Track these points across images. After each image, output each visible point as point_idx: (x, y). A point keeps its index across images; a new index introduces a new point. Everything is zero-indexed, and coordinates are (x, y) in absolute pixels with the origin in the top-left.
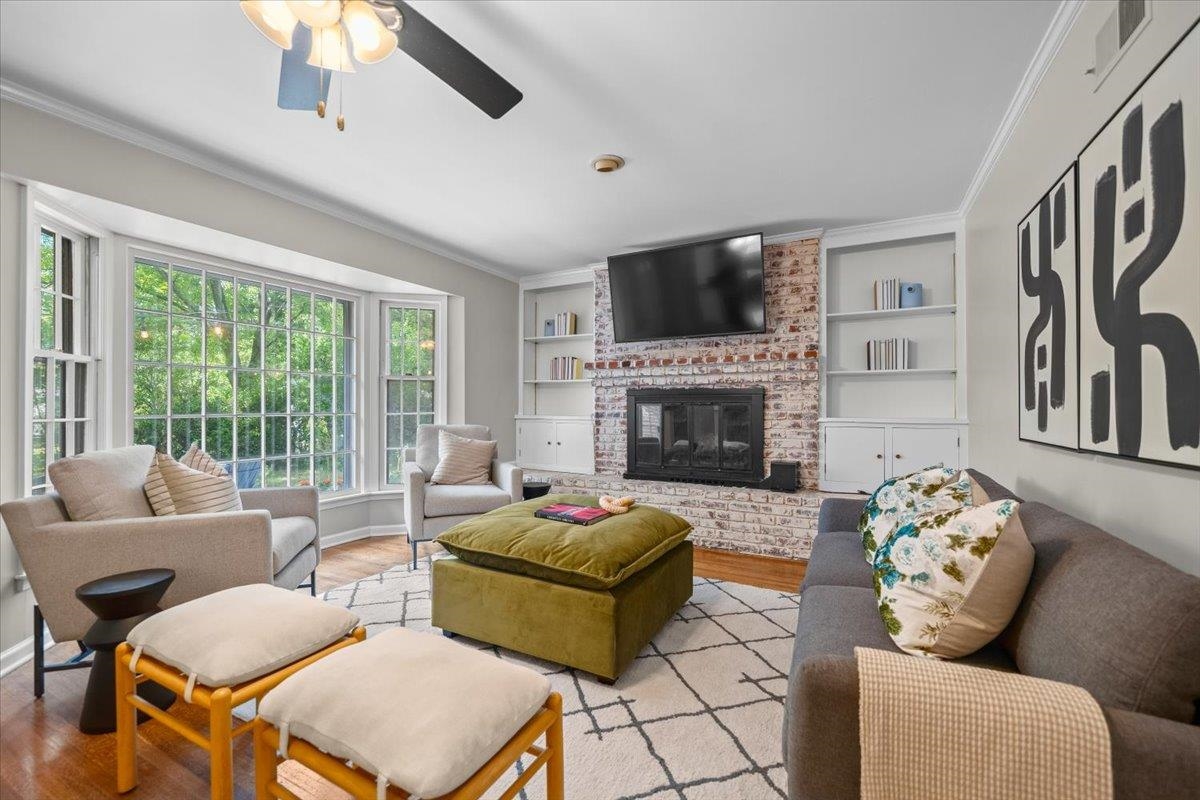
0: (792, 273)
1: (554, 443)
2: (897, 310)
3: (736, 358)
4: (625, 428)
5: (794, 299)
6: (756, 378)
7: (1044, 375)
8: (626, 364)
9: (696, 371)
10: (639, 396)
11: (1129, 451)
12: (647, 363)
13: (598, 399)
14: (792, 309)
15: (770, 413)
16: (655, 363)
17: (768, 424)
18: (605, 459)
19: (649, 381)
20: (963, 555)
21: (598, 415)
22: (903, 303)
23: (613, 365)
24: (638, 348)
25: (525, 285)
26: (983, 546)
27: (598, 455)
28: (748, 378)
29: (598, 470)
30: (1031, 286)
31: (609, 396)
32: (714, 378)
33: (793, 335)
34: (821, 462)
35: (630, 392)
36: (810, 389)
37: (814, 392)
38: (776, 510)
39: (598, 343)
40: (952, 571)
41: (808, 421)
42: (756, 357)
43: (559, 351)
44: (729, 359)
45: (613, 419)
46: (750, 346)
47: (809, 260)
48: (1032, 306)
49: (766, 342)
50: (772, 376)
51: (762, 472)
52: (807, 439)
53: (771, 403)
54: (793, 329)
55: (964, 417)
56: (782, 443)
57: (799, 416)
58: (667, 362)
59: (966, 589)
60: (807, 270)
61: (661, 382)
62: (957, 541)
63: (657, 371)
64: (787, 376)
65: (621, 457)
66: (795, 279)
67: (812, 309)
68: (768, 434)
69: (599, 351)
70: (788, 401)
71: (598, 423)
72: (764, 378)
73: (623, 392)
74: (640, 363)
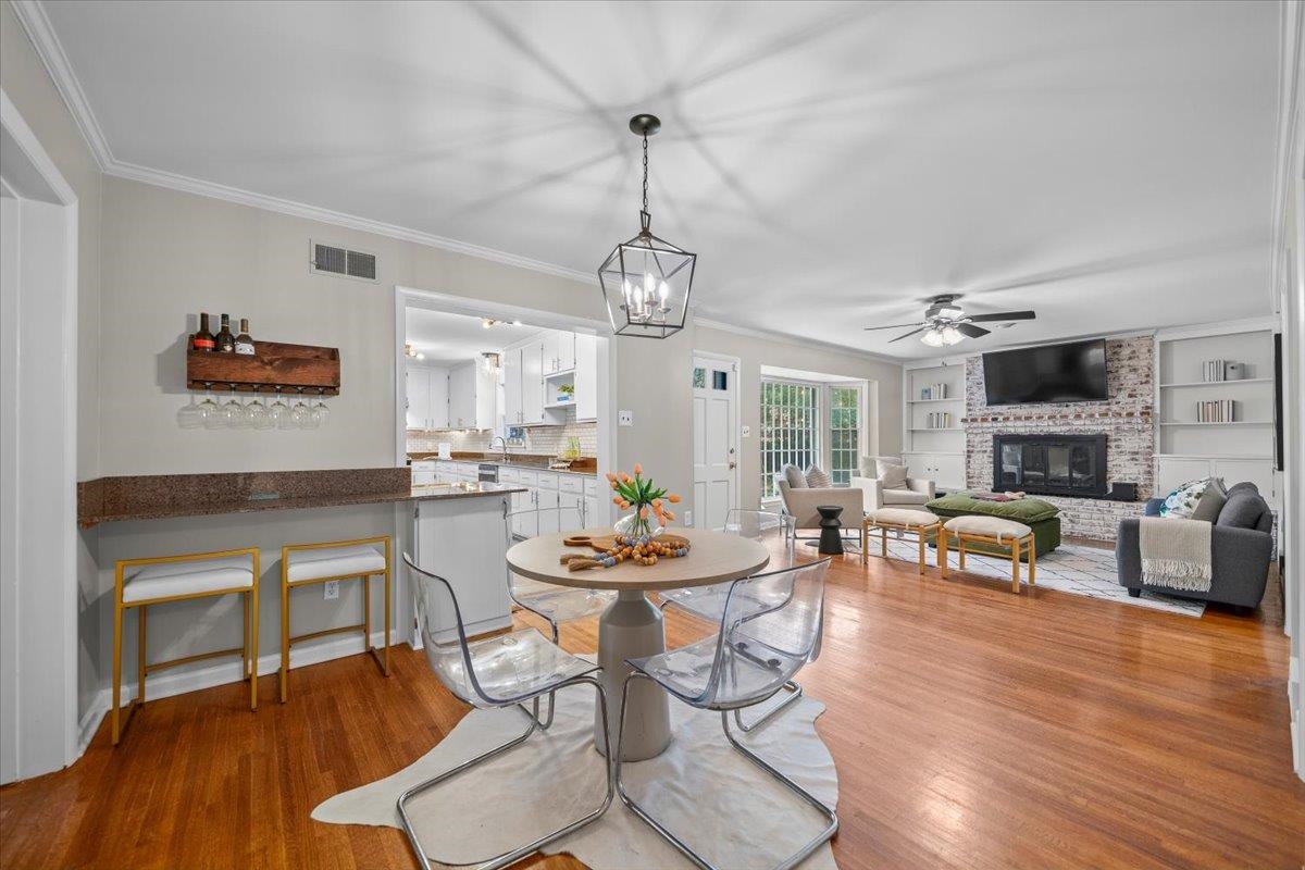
0: (1130, 358)
1: (933, 470)
2: (1222, 382)
3: (1084, 416)
4: (991, 460)
5: (1131, 376)
6: (1100, 428)
8: (995, 419)
9: (1051, 423)
10: (1001, 440)
12: (1012, 418)
13: (969, 441)
14: (1130, 383)
15: (1112, 451)
16: (1018, 418)
17: (1110, 458)
18: (975, 480)
19: (1013, 430)
20: (1192, 499)
21: (968, 451)
22: (1228, 376)
23: (984, 420)
24: (1003, 409)
25: (908, 367)
26: (1199, 496)
27: (969, 477)
28: (1091, 427)
29: (968, 487)
31: (977, 439)
32: (1065, 428)
33: (1131, 400)
34: (1155, 483)
35: (996, 437)
36: (1144, 435)
37: (1150, 438)
38: (1116, 512)
39: (968, 404)
40: (1188, 505)
41: (1144, 457)
42: (1100, 415)
43: (935, 409)
44: (1078, 416)
45: (981, 455)
46: (1096, 407)
47: (1144, 350)
49: (1109, 404)
50: (1113, 427)
51: (1106, 489)
52: (1143, 468)
53: (1113, 444)
54: (1130, 396)
56: (1121, 469)
57: (1137, 453)
58: (1027, 418)
59: (1193, 510)
60: (1142, 357)
61: (1021, 431)
62: (1189, 495)
63: (1019, 423)
64: (1126, 427)
65: (988, 478)
66: (1131, 363)
67: (1147, 382)
68: (1109, 465)
69: (970, 410)
71: (969, 457)
72: (1107, 428)
73: (990, 437)
74: (1006, 419)
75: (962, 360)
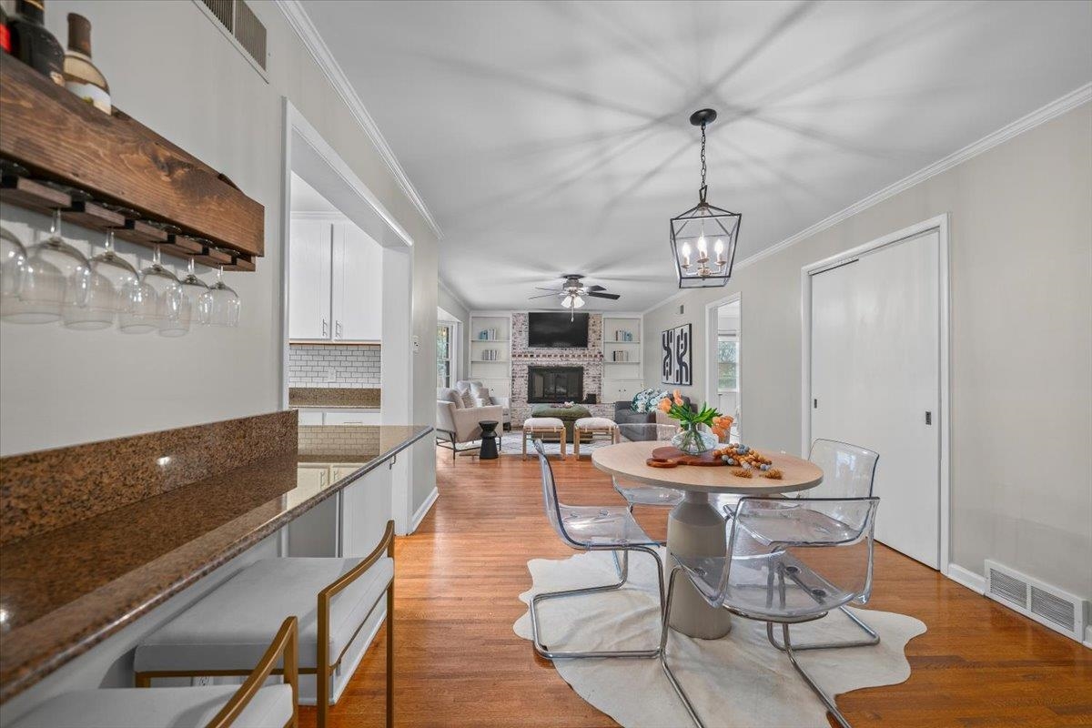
0: (593, 325)
2: (623, 341)
4: (527, 382)
5: (593, 335)
6: (581, 363)
7: (667, 369)
8: (532, 356)
9: (560, 360)
10: (533, 370)
11: (681, 383)
12: (541, 356)
13: (513, 370)
14: (593, 339)
15: (585, 376)
16: (544, 356)
17: (584, 380)
18: (517, 395)
19: (539, 363)
21: (513, 377)
22: (625, 339)
23: (519, 356)
24: (533, 349)
25: (472, 314)
27: (513, 394)
28: (578, 363)
29: (513, 401)
30: (665, 348)
31: (518, 369)
32: (566, 363)
33: (594, 348)
34: (602, 393)
35: (529, 367)
37: (600, 369)
39: (513, 345)
41: (597, 379)
42: (582, 356)
43: (489, 346)
44: (574, 356)
45: (520, 379)
46: (578, 351)
47: (599, 322)
48: (665, 353)
49: (586, 350)
50: (587, 363)
51: (583, 397)
52: (596, 386)
53: (586, 372)
54: (593, 346)
55: (642, 377)
56: (589, 387)
57: (594, 377)
58: (549, 356)
60: (597, 325)
61: (544, 364)
63: (544, 359)
64: (592, 363)
65: (525, 394)
66: (593, 328)
67: (599, 339)
68: (584, 384)
69: (514, 349)
70: (590, 372)
71: (513, 380)
72: (584, 363)
73: (526, 367)
74: (538, 356)
75: (509, 315)
